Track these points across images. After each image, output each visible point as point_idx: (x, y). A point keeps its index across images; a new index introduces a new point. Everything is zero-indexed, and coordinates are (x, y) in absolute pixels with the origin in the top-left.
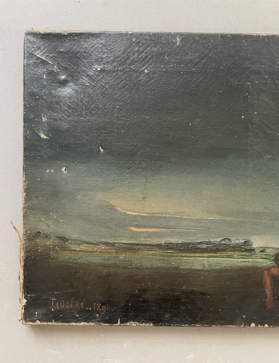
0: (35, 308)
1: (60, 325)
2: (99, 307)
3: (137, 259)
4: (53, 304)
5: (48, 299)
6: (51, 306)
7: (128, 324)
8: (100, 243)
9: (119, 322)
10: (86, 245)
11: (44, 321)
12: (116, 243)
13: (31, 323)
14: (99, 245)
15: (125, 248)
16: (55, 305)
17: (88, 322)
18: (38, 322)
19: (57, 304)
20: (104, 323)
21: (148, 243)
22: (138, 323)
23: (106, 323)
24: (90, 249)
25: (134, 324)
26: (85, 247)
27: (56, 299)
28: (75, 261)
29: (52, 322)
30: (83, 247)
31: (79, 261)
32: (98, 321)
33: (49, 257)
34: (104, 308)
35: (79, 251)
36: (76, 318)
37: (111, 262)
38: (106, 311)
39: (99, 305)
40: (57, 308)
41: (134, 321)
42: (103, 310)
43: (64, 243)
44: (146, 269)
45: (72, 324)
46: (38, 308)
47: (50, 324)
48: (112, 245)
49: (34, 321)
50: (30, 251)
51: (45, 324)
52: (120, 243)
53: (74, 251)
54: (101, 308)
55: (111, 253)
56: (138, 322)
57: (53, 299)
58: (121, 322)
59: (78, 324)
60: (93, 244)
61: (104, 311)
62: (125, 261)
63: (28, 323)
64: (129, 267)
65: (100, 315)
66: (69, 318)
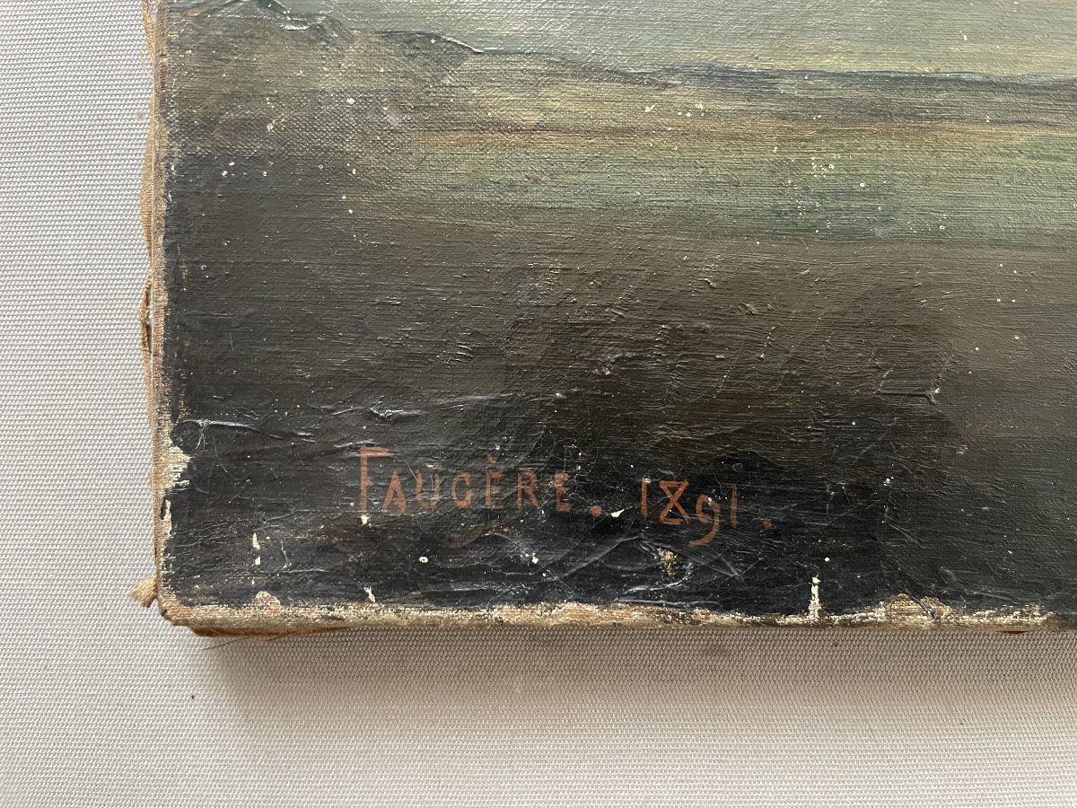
0: (244, 507)
1: (416, 626)
2: (674, 499)
3: (927, 179)
4: (365, 482)
5: (332, 454)
6: (355, 492)
7: (879, 614)
8: (672, 71)
9: (815, 604)
10: (582, 88)
11: (308, 596)
12: (781, 74)
13: (219, 613)
14: (666, 86)
15: (848, 105)
16: (380, 489)
17: (605, 601)
18: (268, 607)
19: (395, 483)
20: (713, 608)
21: (1001, 72)
22: (947, 610)
23: (726, 607)
24: (608, 116)
25: (916, 614)
26: (585, 99)
27: (384, 453)
28: (511, 197)
29: (363, 598)
30: (563, 101)
31: (535, 196)
32: (673, 596)
33: (340, 171)
34: (707, 511)
35: (539, 127)
36: (521, 571)
37: (745, 201)
38: (725, 527)
39: (673, 489)
40: (392, 507)
41: (917, 592)
42: (704, 519)
43: (435, 79)
44: (995, 243)
45: (496, 613)
46: (269, 510)
47: (349, 612)
48: (758, 84)
49: (241, 597)
50: (209, 125)
51: (315, 613)
52: (812, 74)
53: (499, 126)
54: (690, 508)
55: (750, 138)
56: (944, 599)
57: (365, 454)
58: (833, 603)
59: (534, 614)
60: (627, 78)
61: (709, 527)
62: (851, 194)
63: (202, 613)
64: (879, 232)
65: (682, 558)
66: (468, 574)
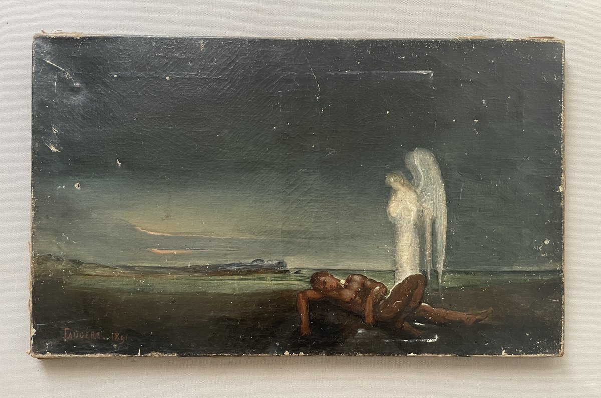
0: (45, 338)
1: (74, 357)
2: (117, 336)
3: (159, 284)
4: (65, 334)
5: (60, 329)
6: (64, 336)
7: (149, 355)
8: (117, 266)
9: (139, 353)
10: (102, 269)
11: (56, 353)
12: (136, 266)
13: (41, 355)
14: (116, 268)
15: (146, 272)
16: (68, 335)
17: (105, 353)
18: (49, 355)
19: (70, 334)
20: (123, 354)
21: (173, 266)
22: (160, 354)
23: (125, 354)
24: (108, 274)
25: (155, 354)
26: (102, 270)
27: (68, 329)
28: (90, 287)
29: (65, 353)
30: (99, 271)
31: (95, 287)
32: (116, 352)
33: (61, 282)
34: (122, 338)
35: (95, 275)
36: (91, 349)
37: (129, 287)
38: (125, 341)
39: (117, 335)
40: (70, 338)
41: (156, 351)
42: (122, 340)
43: (78, 267)
44: (170, 294)
45: (87, 355)
46: (49, 339)
47: (62, 355)
48: (132, 268)
49: (44, 353)
50: (39, 275)
51: (57, 356)
52: (141, 267)
53: (89, 275)
54: (120, 338)
55: (130, 277)
56: (160, 352)
57: (65, 329)
58: (142, 353)
59: (93, 355)
60: (110, 268)
61: (123, 341)
62: (147, 286)
63: (38, 356)
64: (151, 292)
65: (118, 346)
66: (83, 349)
